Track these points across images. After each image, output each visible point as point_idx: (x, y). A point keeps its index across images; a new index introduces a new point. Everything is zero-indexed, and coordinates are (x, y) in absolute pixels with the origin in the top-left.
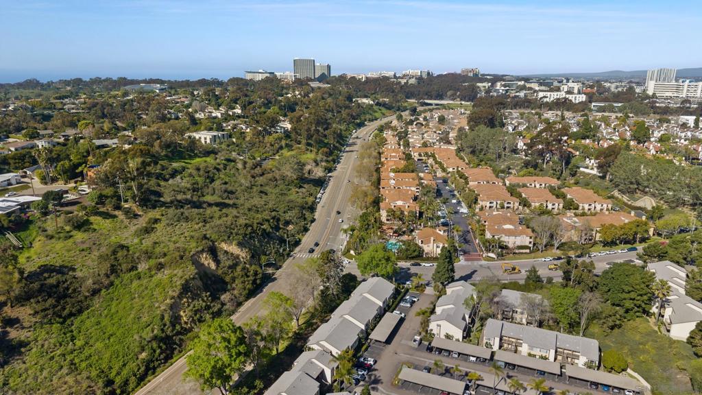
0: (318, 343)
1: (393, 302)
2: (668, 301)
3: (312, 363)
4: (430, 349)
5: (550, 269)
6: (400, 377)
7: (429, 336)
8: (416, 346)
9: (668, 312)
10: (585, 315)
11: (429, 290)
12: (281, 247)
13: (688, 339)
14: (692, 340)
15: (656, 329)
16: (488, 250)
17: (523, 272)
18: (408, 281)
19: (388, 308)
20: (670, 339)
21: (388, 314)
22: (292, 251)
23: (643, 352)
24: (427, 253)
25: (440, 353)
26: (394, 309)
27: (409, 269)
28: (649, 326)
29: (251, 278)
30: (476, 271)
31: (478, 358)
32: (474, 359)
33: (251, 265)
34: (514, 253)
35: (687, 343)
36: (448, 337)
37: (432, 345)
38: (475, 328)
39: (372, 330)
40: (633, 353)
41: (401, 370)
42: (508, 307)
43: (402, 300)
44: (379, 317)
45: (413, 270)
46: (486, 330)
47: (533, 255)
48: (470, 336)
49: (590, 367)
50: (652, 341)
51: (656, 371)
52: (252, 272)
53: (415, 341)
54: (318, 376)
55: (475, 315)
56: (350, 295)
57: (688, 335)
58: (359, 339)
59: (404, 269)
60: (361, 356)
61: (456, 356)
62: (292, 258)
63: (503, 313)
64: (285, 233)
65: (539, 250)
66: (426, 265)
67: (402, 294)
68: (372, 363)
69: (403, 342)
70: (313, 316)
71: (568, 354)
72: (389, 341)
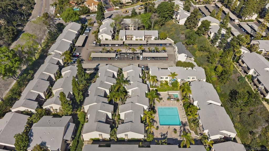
0: (53, 51)
1: (82, 31)
2: (178, 13)
3: (53, 59)
4: (100, 45)
5: (139, 10)
6: (91, 56)
7: (99, 40)
8: (95, 45)
9: (178, 16)
10: (153, 22)
11: (96, 25)
12: (22, 17)
13: (184, 24)
14: (186, 24)
15: (175, 23)
16: (116, 6)
17: (130, 12)
18: (86, 22)
19: (80, 33)
20: (179, 25)
21: (80, 36)
22: (28, 18)
23: (172, 31)
24: (91, 11)
25: (104, 46)
26: (83, 34)
27: (86, 18)
28: (173, 22)
29: (11, 32)
30: (112, 14)
31: (119, 44)
32: (117, 45)
33: (9, 26)
34: (126, 6)
35: (184, 25)
36: (106, 39)
37: (101, 43)
38: (116, 35)
39: (76, 43)
40: (168, 32)
41: (91, 54)
42: (126, 25)
43: (85, 30)
44: (77, 38)
45: (87, 18)
46: (120, 35)
47: (133, 5)
48: (114, 38)
49: (156, 40)
50: (174, 27)
51: (175, 36)
52: (10, 29)
53: (94, 43)
54: (57, 63)
55: (115, 29)
56: (62, 31)
57: (185, 22)
58: (71, 47)
59: (83, 18)
60: (73, 53)
61: (111, 46)
62: (30, 21)
63: (125, 27)
64: (21, 10)
65: (134, 3)
66: (92, 15)
67: (85, 28)
68: (79, 54)
69: (89, 45)
70: (48, 43)
71: (148, 37)
72: (83, 45)
